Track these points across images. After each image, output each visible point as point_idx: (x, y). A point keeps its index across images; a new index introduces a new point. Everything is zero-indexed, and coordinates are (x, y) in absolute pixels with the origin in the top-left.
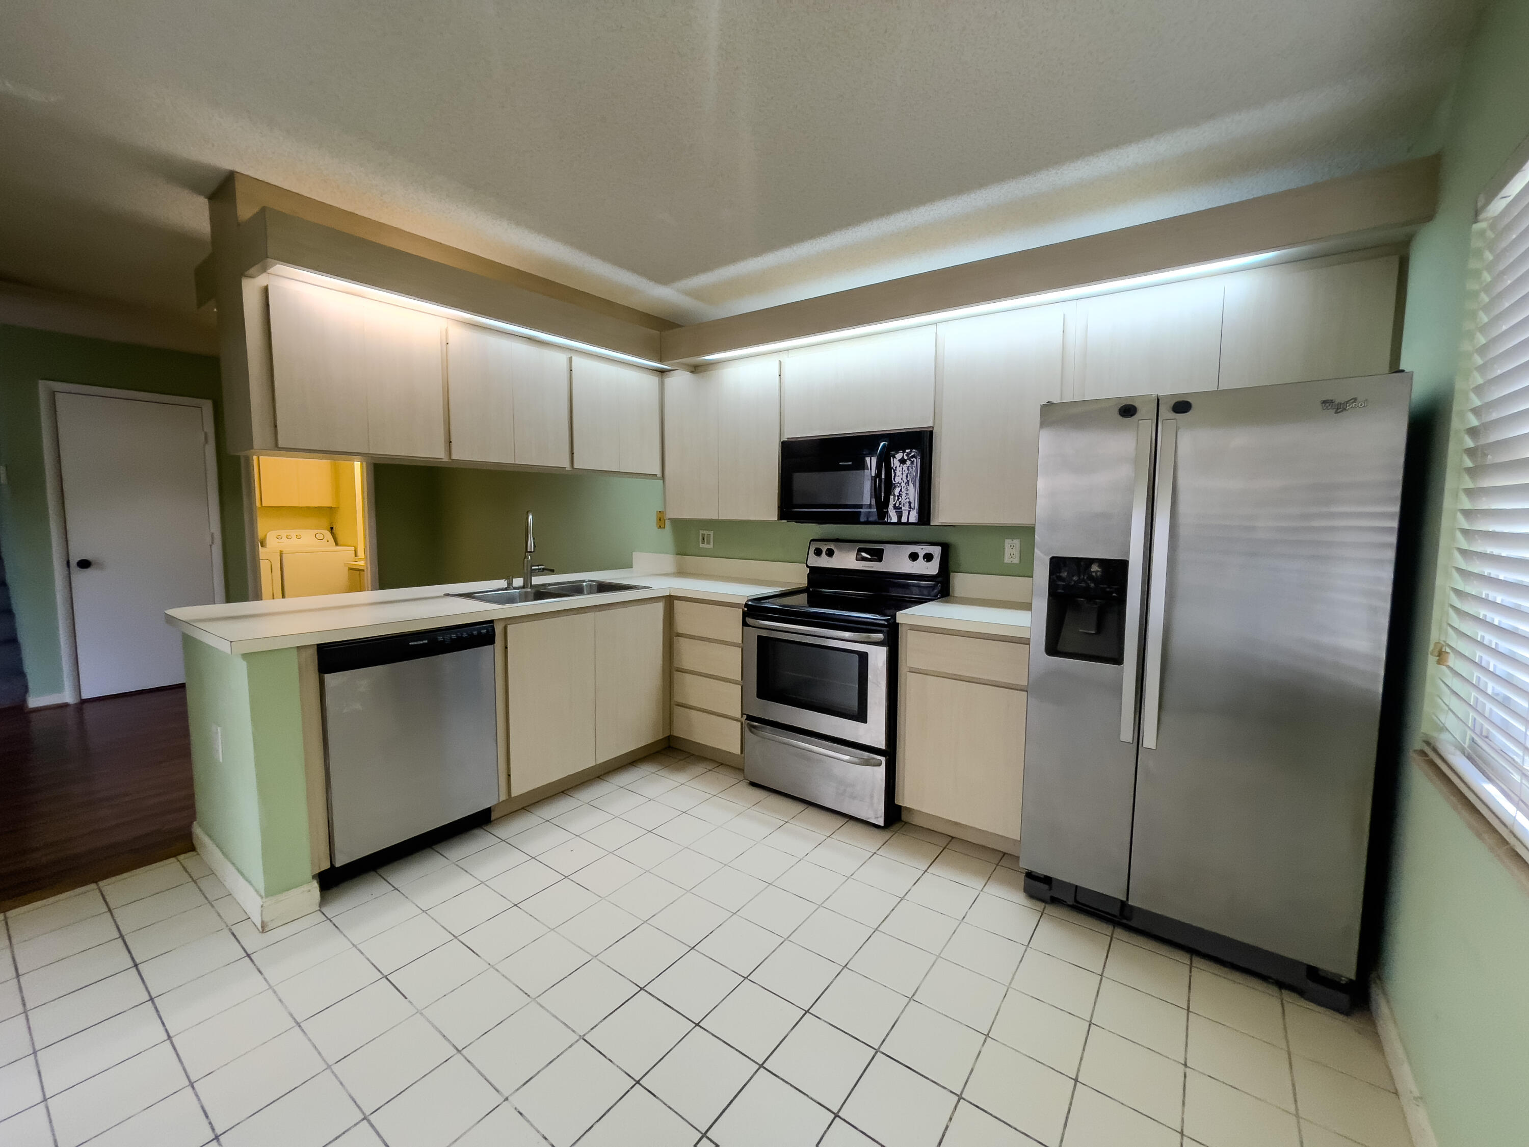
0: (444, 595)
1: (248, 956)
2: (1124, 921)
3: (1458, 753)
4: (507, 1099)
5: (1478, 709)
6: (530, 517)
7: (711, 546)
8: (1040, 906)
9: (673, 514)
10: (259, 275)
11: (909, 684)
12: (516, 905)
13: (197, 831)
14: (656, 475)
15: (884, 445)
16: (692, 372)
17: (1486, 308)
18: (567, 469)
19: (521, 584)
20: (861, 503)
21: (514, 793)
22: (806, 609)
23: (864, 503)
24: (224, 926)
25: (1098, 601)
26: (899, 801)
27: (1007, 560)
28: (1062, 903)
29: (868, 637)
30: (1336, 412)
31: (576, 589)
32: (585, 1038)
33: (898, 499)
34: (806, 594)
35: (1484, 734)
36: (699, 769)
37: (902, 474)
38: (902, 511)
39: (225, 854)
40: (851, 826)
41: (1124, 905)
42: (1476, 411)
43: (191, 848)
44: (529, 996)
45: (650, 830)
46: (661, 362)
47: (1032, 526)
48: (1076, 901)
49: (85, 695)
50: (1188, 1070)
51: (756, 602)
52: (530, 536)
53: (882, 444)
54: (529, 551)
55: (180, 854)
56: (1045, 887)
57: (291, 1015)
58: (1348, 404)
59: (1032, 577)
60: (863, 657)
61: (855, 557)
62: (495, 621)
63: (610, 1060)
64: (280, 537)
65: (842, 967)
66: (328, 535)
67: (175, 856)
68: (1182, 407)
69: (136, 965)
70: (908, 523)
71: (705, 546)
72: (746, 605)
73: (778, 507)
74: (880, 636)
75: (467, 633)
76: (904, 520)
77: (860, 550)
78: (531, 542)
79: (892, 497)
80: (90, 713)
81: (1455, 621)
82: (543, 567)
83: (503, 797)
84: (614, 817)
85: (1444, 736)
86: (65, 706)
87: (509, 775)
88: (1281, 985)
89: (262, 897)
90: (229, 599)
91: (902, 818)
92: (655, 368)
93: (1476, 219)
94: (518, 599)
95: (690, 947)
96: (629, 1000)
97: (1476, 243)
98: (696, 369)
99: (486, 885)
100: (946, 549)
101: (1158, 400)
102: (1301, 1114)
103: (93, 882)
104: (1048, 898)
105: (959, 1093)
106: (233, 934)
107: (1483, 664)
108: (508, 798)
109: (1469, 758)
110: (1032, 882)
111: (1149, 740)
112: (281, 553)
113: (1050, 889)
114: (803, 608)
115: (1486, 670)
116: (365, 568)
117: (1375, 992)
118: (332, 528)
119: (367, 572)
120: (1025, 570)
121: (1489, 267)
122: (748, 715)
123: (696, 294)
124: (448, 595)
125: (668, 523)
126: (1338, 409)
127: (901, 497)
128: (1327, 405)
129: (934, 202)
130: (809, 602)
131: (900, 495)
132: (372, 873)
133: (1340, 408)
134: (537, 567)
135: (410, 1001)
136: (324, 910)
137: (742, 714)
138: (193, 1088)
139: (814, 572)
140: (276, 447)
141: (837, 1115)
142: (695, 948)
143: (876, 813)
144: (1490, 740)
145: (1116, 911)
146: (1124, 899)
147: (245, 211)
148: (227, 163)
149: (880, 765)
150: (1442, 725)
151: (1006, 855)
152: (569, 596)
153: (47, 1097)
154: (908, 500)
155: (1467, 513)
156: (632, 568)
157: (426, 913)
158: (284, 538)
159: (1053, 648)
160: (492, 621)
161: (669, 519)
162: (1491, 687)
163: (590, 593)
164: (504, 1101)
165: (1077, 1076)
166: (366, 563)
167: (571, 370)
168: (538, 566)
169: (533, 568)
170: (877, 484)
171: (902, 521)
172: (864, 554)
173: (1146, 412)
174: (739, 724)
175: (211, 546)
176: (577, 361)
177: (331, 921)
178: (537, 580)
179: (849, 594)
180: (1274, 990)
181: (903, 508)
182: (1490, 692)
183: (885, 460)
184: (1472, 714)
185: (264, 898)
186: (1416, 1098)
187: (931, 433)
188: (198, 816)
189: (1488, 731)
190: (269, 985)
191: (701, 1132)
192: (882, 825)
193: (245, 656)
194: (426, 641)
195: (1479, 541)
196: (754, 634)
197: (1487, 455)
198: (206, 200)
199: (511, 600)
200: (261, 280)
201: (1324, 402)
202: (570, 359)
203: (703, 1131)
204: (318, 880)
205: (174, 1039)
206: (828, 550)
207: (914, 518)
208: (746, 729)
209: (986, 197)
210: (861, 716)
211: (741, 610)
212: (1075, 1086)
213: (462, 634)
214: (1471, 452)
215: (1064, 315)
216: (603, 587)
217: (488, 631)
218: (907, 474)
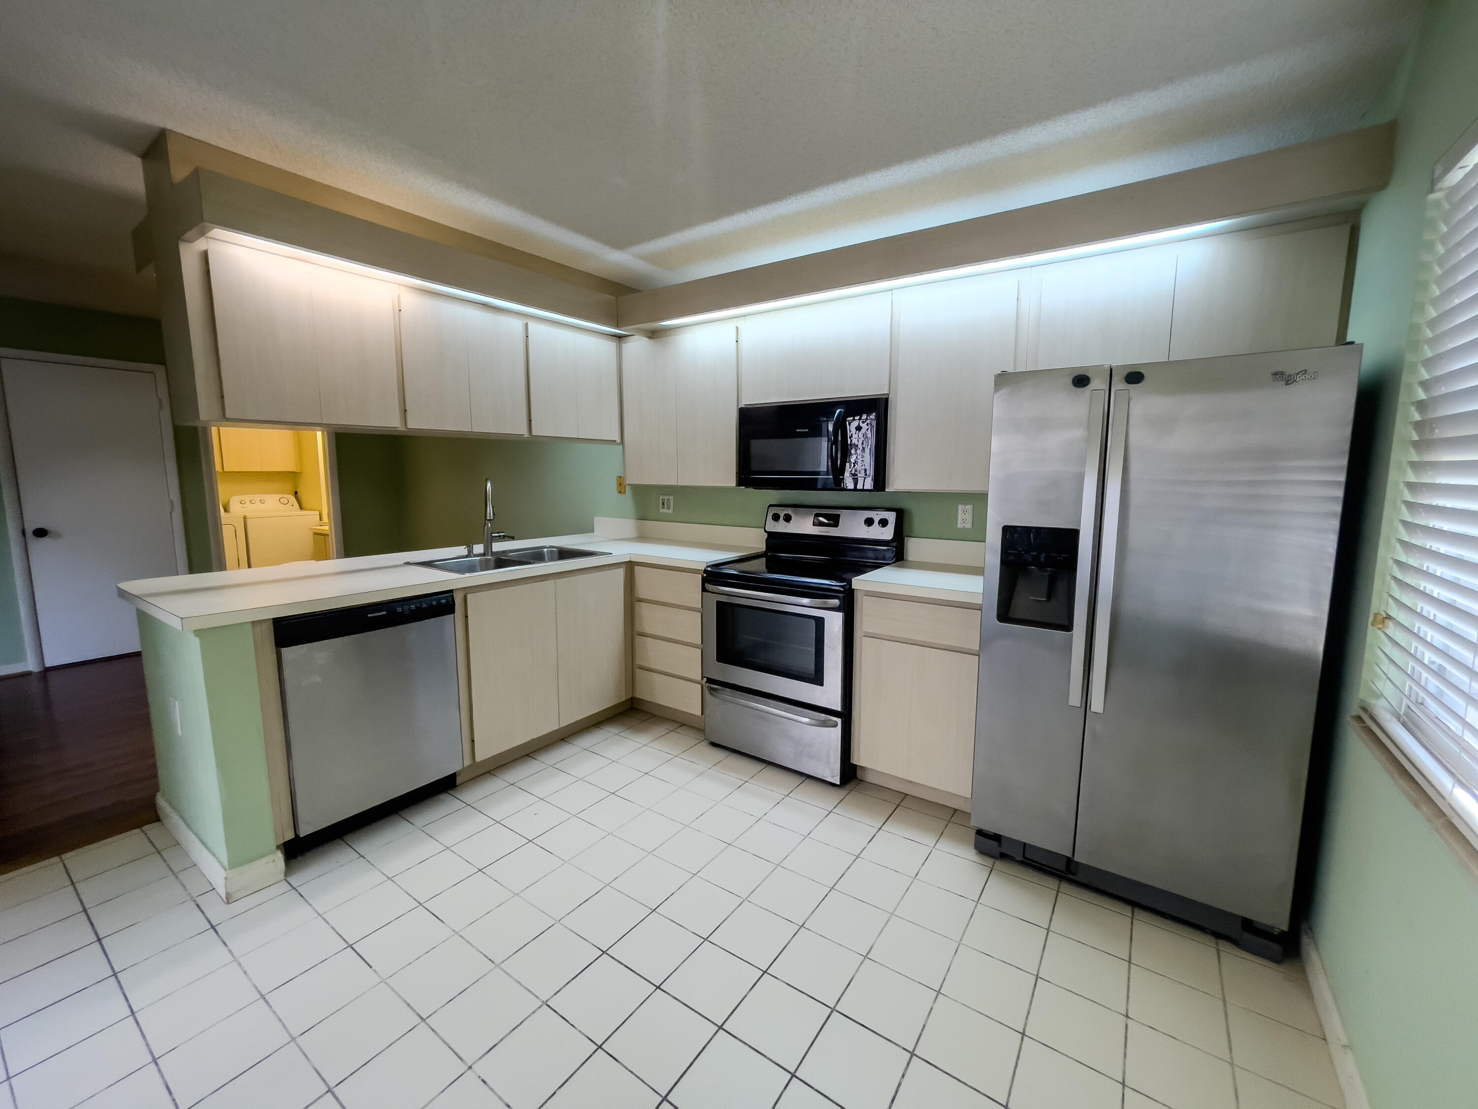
0: (404, 563)
1: (213, 927)
2: (1070, 876)
3: (1394, 719)
4: (470, 1068)
5: (1415, 678)
6: (489, 485)
7: (671, 511)
8: (989, 861)
9: (633, 479)
10: (198, 239)
11: (864, 648)
12: (480, 870)
13: (161, 802)
14: (615, 441)
15: (840, 412)
16: (649, 337)
17: (1439, 281)
18: (524, 436)
19: (482, 551)
20: (818, 470)
21: (478, 759)
22: (764, 575)
23: (821, 470)
24: (188, 898)
25: (1048, 569)
26: (855, 760)
27: (960, 525)
28: (1011, 859)
29: (824, 603)
30: (1287, 384)
31: (536, 556)
32: (548, 1003)
33: (854, 466)
34: (765, 559)
35: (1420, 701)
36: (660, 730)
37: (858, 441)
38: (857, 478)
39: (188, 826)
40: (808, 786)
41: (1069, 861)
42: (1424, 384)
43: (155, 818)
44: (493, 962)
45: (613, 792)
46: (618, 327)
47: (985, 492)
48: (1024, 857)
49: (49, 664)
50: (1129, 1021)
51: (715, 568)
52: (489, 504)
53: (838, 411)
54: (488, 518)
55: (143, 825)
56: (995, 844)
57: (256, 988)
58: (1298, 376)
59: (985, 542)
60: (820, 623)
61: (812, 521)
62: (454, 591)
63: (572, 1025)
64: (243, 502)
65: (798, 927)
66: (292, 499)
67: (139, 826)
68: (1134, 377)
69: (99, 940)
70: (863, 490)
71: (665, 511)
72: (705, 571)
73: (736, 473)
74: (835, 602)
75: (427, 604)
76: (860, 486)
77: (817, 515)
78: (490, 509)
79: (848, 464)
80: (54, 681)
81: (1397, 593)
82: (503, 534)
83: (468, 762)
84: (578, 779)
85: (1382, 703)
86: (28, 674)
87: (473, 741)
88: (1218, 935)
89: (226, 870)
90: (192, 570)
91: (858, 776)
92: (613, 334)
93: (1432, 190)
94: (478, 568)
95: (651, 909)
96: (591, 963)
97: (1430, 213)
98: (653, 334)
99: (451, 850)
100: (901, 515)
101: (1111, 370)
102: (1236, 1062)
103: (56, 856)
104: (998, 854)
105: (911, 1050)
106: (198, 906)
107: (1421, 635)
108: (472, 763)
109: (1404, 725)
110: (981, 838)
111: (1097, 704)
112: (245, 518)
113: (1000, 846)
114: (762, 574)
115: (1423, 641)
116: (329, 533)
117: (1305, 940)
118: (296, 493)
119: (332, 537)
120: (977, 535)
121: (1444, 239)
122: (707, 678)
123: (654, 259)
124: (408, 563)
125: (628, 488)
126: (1288, 381)
127: (857, 464)
128: (1278, 376)
129: (890, 167)
130: (767, 567)
131: (856, 462)
132: (339, 840)
133: (1290, 380)
134: (498, 535)
135: (374, 970)
136: (288, 879)
137: (703, 677)
138: (157, 1064)
139: (772, 537)
140: (224, 418)
141: (793, 1075)
142: (656, 910)
143: (832, 772)
144: (1426, 707)
145: (1061, 866)
146: (1070, 855)
147: (179, 172)
148: (158, 120)
149: (836, 726)
150: (1380, 693)
151: (957, 811)
152: (530, 563)
153: (11, 1075)
154: (863, 467)
155: (1411, 486)
156: (593, 532)
157: (392, 881)
158: (248, 503)
159: (1004, 615)
160: (451, 591)
161: (629, 485)
162: (1428, 656)
163: (551, 560)
164: (468, 1069)
165: (1024, 1030)
166: (330, 527)
167: (527, 336)
168: (498, 533)
169: (493, 535)
170: (834, 452)
171: (858, 488)
172: (821, 519)
173: (1098, 384)
174: (700, 686)
175: (171, 513)
176: (533, 326)
177: (296, 890)
178: (497, 547)
179: (806, 559)
180: (1209, 940)
181: (859, 475)
182: (1426, 661)
183: (841, 426)
184: (1409, 683)
185: (228, 870)
186: (1344, 1046)
187: (887, 399)
188: (162, 787)
189: (1423, 699)
190: (234, 957)
191: (661, 1096)
192: (839, 783)
193: (198, 633)
194: (385, 613)
195: (1423, 514)
196: (713, 600)
197: (1435, 428)
198: (139, 159)
199: (471, 569)
200: (201, 244)
201: (1275, 374)
202: (526, 325)
203: (664, 1095)
204: (283, 850)
205: (136, 1015)
206: (786, 515)
207: (869, 484)
208: (706, 692)
209: (942, 162)
210: (817, 678)
211: (701, 575)
212: (1022, 1040)
213: (422, 605)
214: (1418, 426)
215: (1018, 282)
216: (564, 554)
217: (447, 601)
218: (863, 441)
